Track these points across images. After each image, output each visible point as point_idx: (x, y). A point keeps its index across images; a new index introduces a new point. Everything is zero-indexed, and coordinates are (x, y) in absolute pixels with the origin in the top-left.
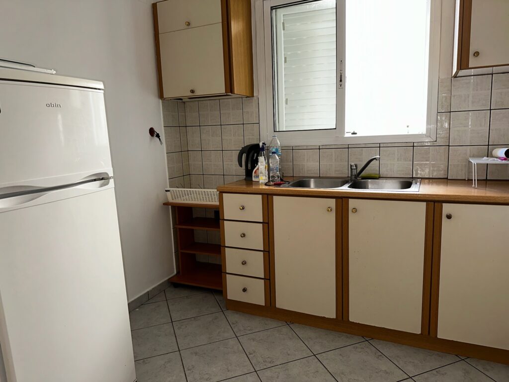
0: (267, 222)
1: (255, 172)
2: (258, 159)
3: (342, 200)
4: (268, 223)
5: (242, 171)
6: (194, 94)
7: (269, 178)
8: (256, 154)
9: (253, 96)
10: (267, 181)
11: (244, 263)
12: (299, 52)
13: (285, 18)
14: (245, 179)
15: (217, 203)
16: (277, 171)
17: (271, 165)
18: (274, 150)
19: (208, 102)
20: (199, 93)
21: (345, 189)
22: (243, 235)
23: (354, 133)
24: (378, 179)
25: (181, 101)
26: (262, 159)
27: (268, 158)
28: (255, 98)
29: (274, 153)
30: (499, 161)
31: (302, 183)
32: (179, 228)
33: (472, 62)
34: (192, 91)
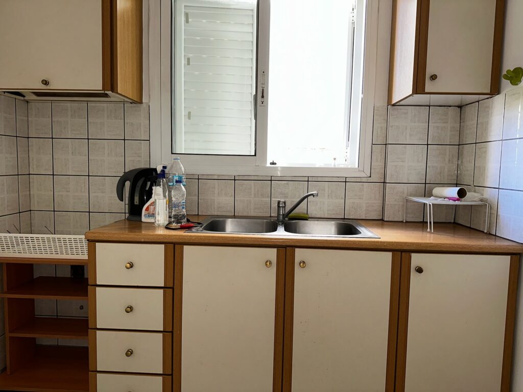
0: (172, 286)
1: (147, 209)
2: (151, 190)
3: (286, 250)
4: (173, 288)
5: (122, 207)
6: (48, 87)
7: (170, 217)
8: (149, 183)
9: (141, 102)
10: (167, 223)
11: (129, 353)
12: (204, 56)
13: (187, 11)
14: (128, 219)
15: (86, 257)
16: (183, 208)
17: (173, 199)
18: (176, 178)
19: (69, 104)
20: (56, 86)
21: (281, 234)
22: (130, 309)
23: (273, 163)
24: (307, 220)
25: (22, 98)
26: (158, 191)
27: (168, 189)
28: (144, 105)
29: (177, 182)
30: (451, 202)
31: (216, 225)
32: (8, 298)
33: (429, 86)
34: (46, 83)
